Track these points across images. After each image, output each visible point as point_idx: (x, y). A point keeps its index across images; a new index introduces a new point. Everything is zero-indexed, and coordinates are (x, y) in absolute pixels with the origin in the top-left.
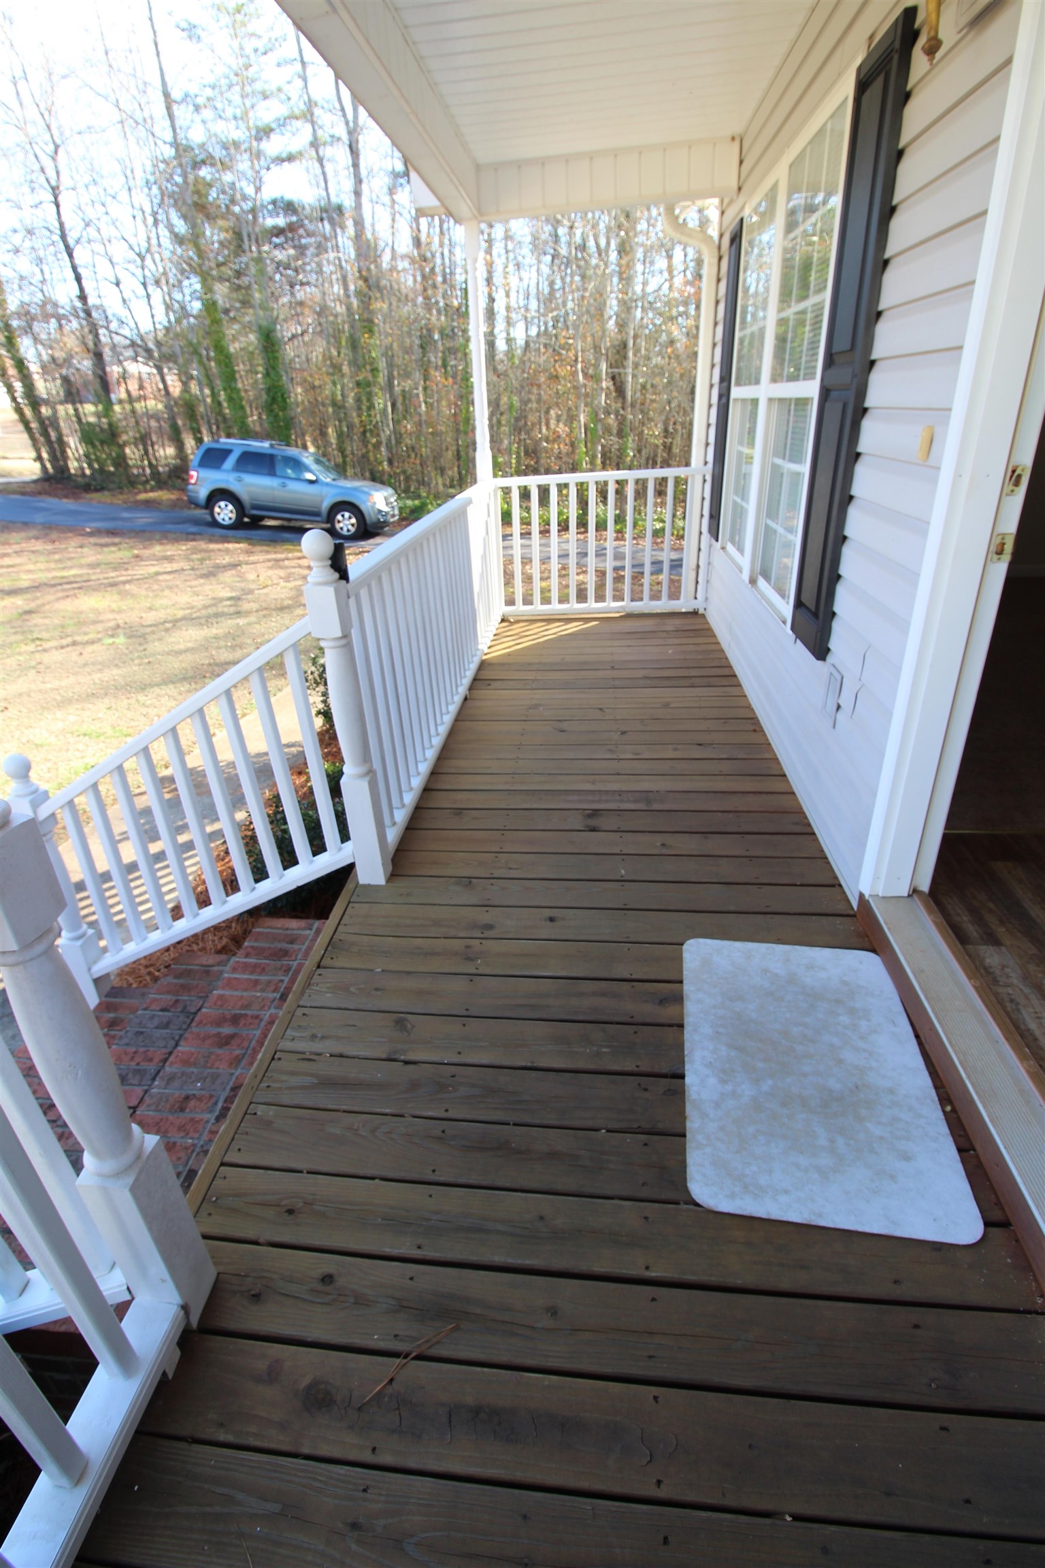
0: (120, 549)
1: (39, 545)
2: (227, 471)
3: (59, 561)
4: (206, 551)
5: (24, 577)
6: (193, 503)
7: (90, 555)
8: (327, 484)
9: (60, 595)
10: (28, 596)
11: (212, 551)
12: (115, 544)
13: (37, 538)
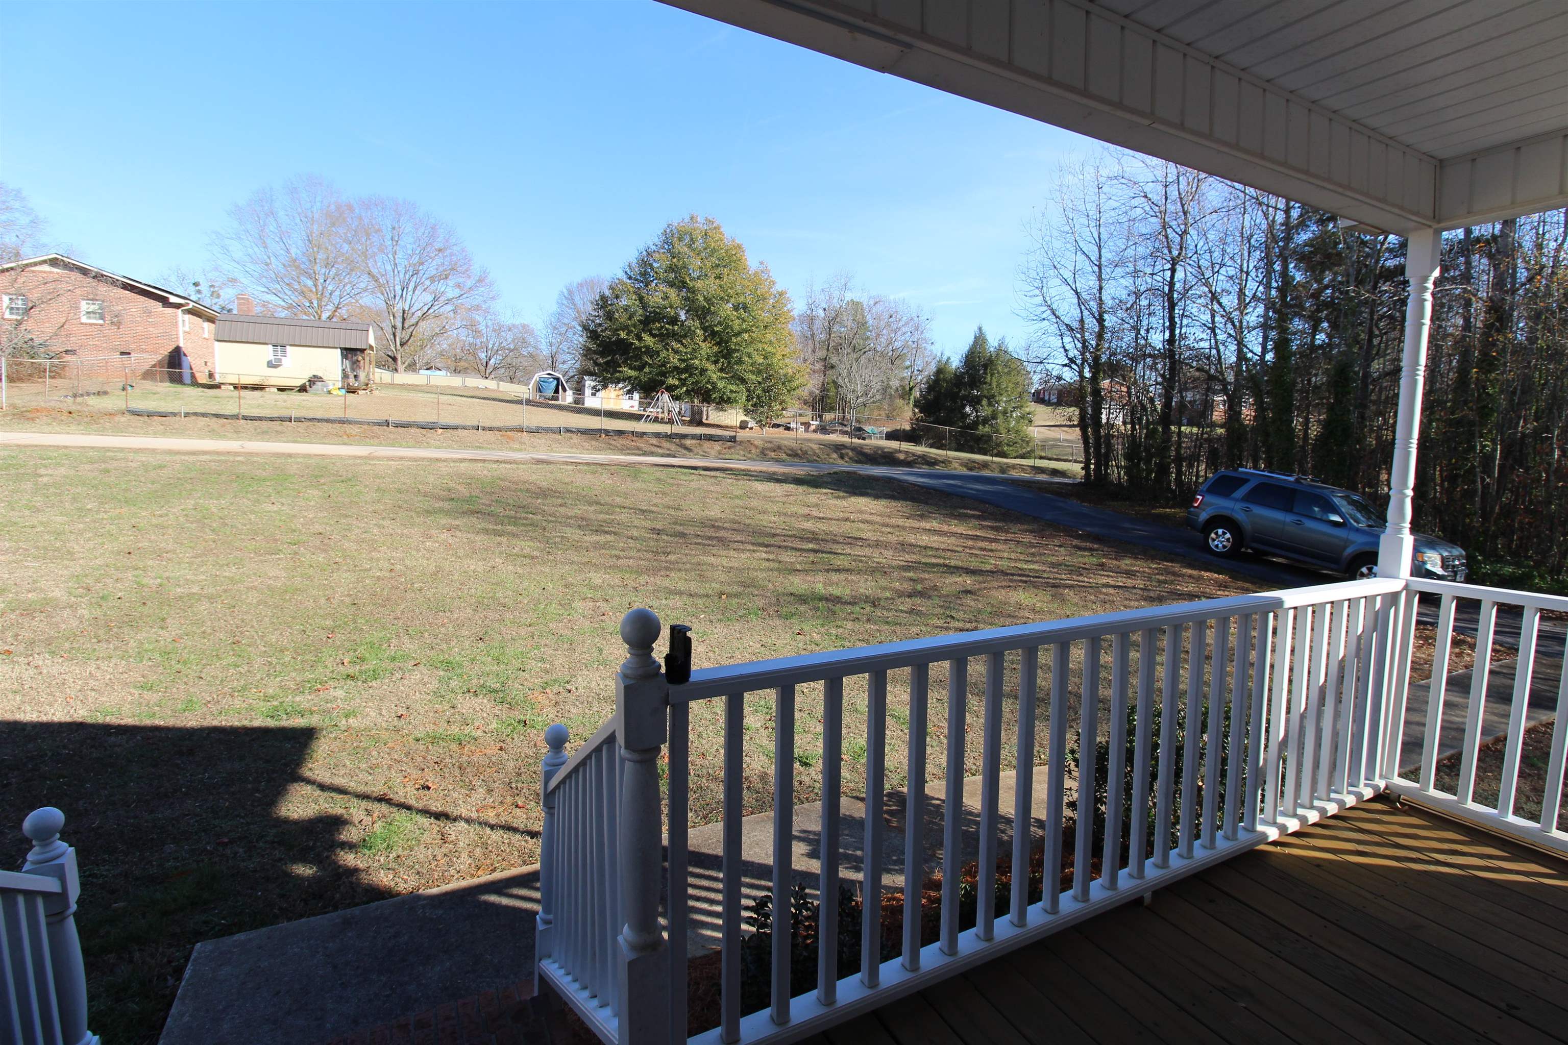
0: (1092, 555)
1: (1028, 538)
2: (1236, 500)
3: (1033, 554)
4: (1174, 574)
5: (992, 561)
6: (1189, 522)
7: (1062, 555)
8: (1358, 530)
9: (1004, 584)
10: (981, 578)
11: (1183, 575)
12: (1091, 550)
13: (1031, 532)
